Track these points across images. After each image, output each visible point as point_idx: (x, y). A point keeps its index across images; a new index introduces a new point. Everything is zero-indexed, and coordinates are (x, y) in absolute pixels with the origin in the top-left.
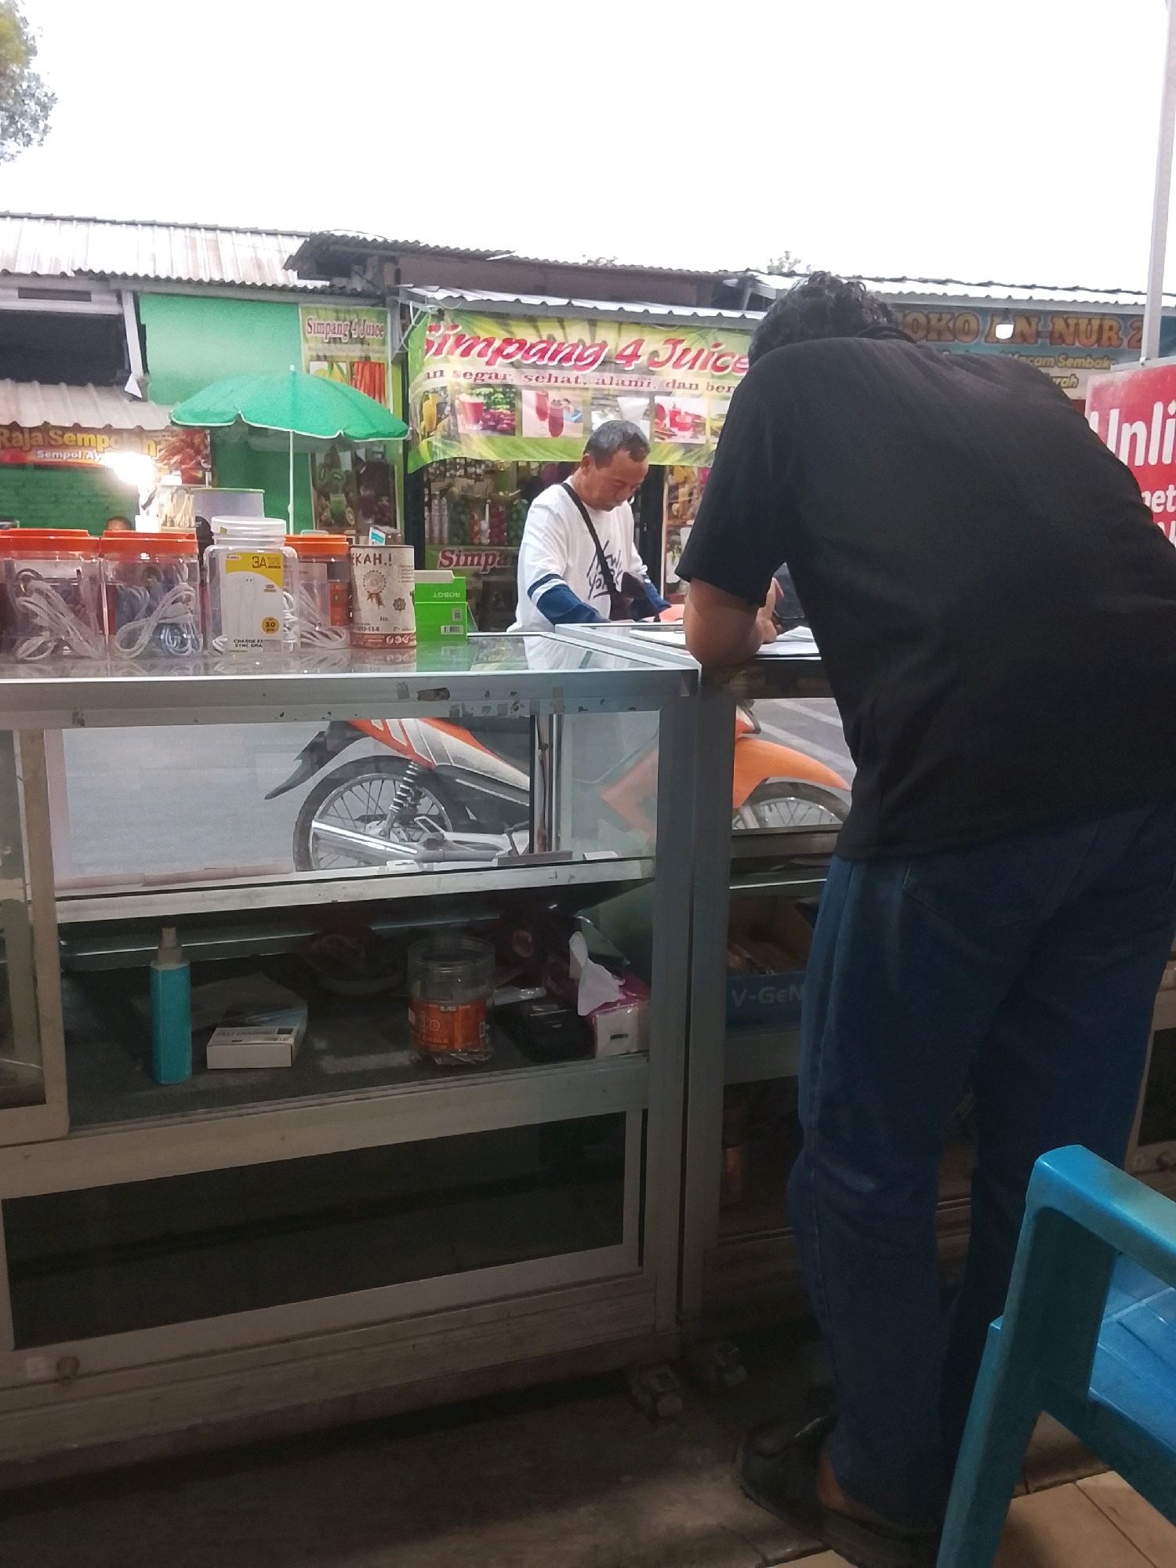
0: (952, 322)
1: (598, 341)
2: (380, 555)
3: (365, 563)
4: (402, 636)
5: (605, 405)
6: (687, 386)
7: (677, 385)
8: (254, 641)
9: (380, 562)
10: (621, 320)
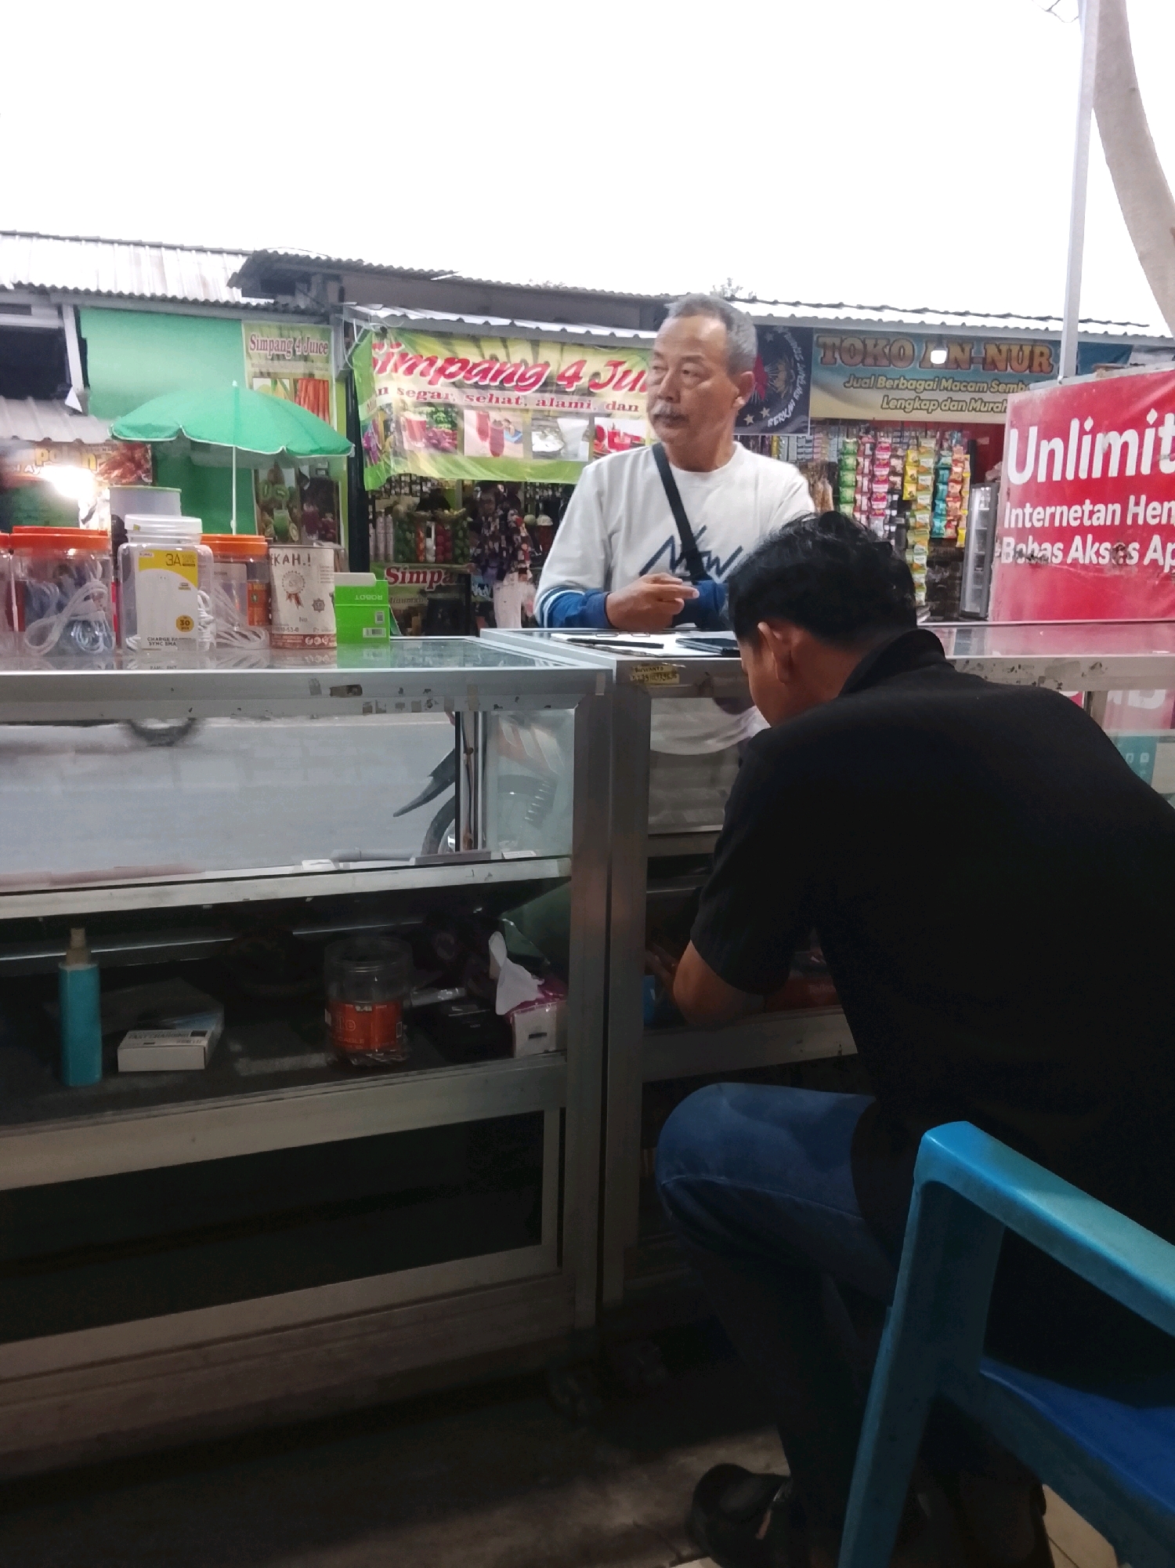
0: (888, 347)
1: (541, 361)
2: (299, 556)
3: (284, 563)
4: (321, 636)
5: (545, 427)
6: (627, 407)
7: (617, 406)
8: (168, 639)
9: (299, 563)
10: (564, 342)
